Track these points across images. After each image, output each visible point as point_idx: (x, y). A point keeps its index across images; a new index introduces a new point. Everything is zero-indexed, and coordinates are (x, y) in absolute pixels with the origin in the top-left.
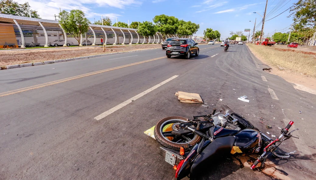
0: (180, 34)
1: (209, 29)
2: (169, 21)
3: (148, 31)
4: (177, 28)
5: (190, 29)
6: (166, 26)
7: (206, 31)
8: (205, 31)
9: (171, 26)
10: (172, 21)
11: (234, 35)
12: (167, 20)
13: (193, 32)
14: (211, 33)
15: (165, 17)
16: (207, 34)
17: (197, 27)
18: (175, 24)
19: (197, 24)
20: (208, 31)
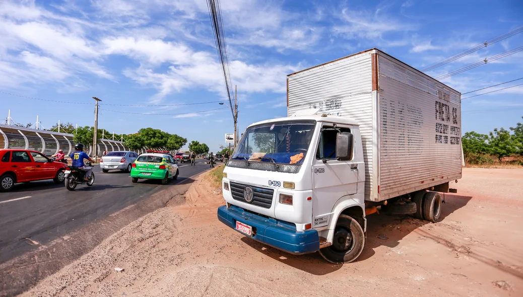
0: (170, 148)
1: (195, 141)
2: (158, 135)
3: (138, 144)
4: (166, 142)
5: (177, 143)
6: (155, 140)
7: (192, 144)
8: (190, 144)
9: (160, 140)
10: (160, 135)
11: (224, 149)
12: (155, 133)
13: (181, 145)
14: (197, 146)
15: (153, 131)
16: (193, 147)
17: (185, 141)
18: (164, 138)
19: (184, 138)
20: (194, 144)
